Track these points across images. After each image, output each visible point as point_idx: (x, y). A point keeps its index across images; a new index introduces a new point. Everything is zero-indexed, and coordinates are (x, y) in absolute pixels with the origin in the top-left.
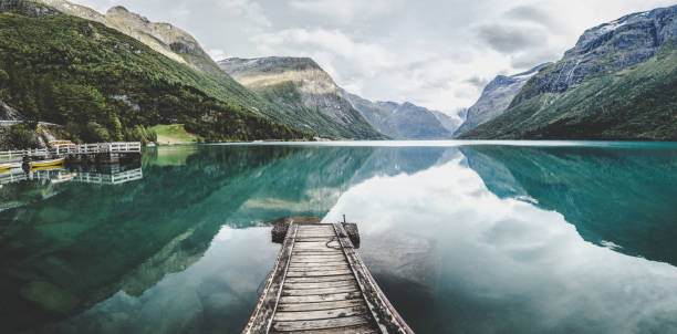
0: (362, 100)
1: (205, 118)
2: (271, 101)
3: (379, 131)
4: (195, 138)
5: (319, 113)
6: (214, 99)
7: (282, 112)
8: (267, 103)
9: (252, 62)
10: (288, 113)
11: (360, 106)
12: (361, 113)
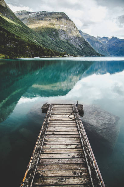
0: (90, 36)
1: (9, 45)
2: (43, 36)
3: (98, 52)
4: (4, 56)
5: (67, 43)
6: (13, 35)
7: (49, 42)
8: (42, 38)
9: (33, 14)
10: (52, 43)
11: (89, 39)
12: (89, 43)
